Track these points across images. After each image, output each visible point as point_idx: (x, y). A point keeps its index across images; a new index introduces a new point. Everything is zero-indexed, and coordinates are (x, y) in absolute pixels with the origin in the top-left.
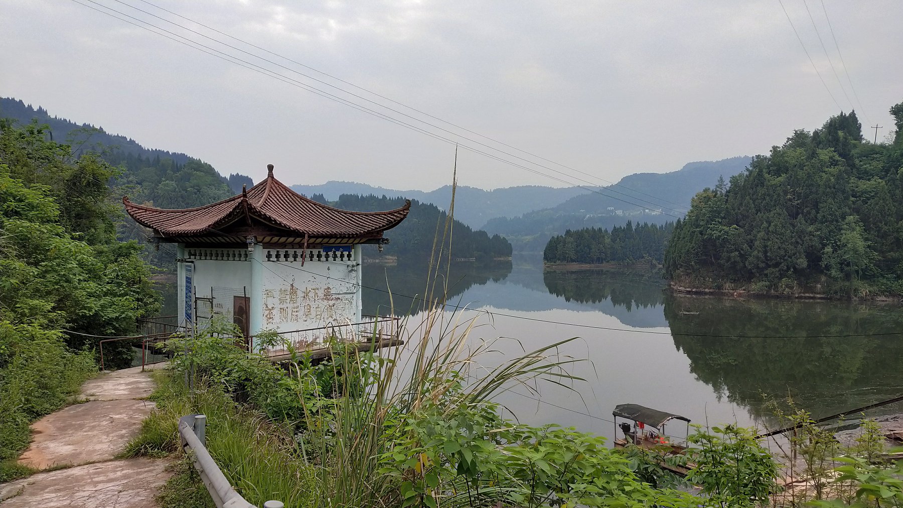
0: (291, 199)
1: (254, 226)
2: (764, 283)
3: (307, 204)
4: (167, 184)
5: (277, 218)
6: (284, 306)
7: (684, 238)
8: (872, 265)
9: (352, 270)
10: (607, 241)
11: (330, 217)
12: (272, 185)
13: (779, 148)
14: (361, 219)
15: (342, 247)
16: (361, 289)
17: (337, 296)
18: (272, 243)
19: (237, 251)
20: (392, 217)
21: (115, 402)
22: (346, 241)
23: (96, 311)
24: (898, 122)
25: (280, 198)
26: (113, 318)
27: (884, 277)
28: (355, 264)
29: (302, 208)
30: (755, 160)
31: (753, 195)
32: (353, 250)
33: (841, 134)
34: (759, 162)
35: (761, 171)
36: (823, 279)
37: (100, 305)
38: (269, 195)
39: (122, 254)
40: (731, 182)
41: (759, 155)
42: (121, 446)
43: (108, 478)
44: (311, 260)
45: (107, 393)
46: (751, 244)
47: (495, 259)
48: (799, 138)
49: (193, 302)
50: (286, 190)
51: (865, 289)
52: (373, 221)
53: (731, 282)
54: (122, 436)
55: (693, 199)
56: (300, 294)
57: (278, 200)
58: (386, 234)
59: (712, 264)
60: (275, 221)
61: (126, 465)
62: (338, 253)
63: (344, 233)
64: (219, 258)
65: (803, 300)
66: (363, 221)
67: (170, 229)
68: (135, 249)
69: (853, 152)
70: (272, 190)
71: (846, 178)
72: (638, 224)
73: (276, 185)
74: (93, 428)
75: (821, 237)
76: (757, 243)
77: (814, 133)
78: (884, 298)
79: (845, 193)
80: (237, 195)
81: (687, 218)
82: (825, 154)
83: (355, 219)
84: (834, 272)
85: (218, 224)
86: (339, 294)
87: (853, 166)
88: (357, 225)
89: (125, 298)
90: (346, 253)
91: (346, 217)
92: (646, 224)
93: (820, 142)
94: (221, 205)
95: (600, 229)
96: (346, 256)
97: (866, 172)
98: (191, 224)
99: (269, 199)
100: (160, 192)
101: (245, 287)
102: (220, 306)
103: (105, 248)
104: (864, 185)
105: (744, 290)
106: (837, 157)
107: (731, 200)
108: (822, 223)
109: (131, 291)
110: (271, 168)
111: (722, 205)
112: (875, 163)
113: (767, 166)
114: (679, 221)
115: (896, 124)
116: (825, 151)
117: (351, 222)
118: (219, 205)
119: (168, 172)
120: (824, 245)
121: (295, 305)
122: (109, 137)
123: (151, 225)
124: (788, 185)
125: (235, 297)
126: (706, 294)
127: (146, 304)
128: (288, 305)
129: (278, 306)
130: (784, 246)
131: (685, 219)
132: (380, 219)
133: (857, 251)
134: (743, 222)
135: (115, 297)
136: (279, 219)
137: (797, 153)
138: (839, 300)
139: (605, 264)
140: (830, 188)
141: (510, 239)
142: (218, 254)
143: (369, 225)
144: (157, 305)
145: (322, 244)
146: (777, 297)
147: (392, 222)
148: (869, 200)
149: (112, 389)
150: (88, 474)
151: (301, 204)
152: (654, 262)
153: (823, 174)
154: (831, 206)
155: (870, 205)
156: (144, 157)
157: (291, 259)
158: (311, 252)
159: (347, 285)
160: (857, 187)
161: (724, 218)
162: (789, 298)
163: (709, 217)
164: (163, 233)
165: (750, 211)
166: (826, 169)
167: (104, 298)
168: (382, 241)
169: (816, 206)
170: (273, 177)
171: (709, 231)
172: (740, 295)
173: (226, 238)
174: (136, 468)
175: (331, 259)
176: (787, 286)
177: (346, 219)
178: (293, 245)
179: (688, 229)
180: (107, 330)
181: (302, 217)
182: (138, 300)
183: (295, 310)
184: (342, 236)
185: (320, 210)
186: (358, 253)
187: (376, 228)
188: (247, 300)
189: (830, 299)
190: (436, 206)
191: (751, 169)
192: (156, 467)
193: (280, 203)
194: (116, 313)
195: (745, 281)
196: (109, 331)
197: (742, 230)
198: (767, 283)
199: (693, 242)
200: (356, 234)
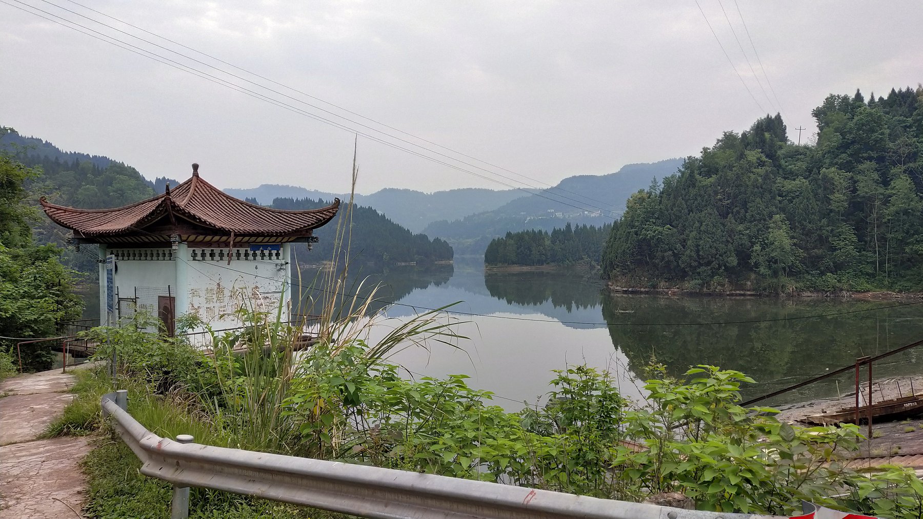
0: (217, 198)
1: (178, 225)
2: (697, 281)
3: (234, 203)
4: (88, 188)
5: (202, 216)
6: (211, 305)
7: (620, 238)
8: (798, 262)
9: (281, 269)
10: (548, 242)
11: (257, 216)
12: (197, 184)
13: (709, 149)
14: (289, 217)
15: (270, 246)
16: (290, 288)
17: (266, 295)
18: (197, 242)
19: (161, 251)
20: (321, 215)
21: (35, 396)
22: (274, 240)
23: (12, 313)
24: (820, 124)
25: (205, 197)
26: (31, 320)
27: (809, 274)
28: (283, 263)
29: (228, 207)
30: (687, 161)
31: (685, 196)
32: (282, 249)
33: (767, 135)
34: (690, 164)
35: (692, 172)
36: (753, 276)
37: (17, 307)
38: (194, 194)
39: (38, 257)
40: (664, 183)
41: (690, 157)
42: (42, 429)
43: (31, 453)
44: (238, 259)
45: (26, 389)
46: (684, 243)
47: (436, 262)
48: (729, 140)
49: (115, 303)
50: (211, 189)
51: (791, 285)
52: (301, 219)
53: (666, 282)
54: (44, 422)
55: (628, 201)
56: (227, 293)
57: (203, 199)
58: (315, 233)
59: (647, 263)
60: (200, 219)
61: (48, 443)
62: (266, 252)
63: (272, 232)
64: (143, 258)
65: (734, 297)
66: (291, 220)
67: (91, 229)
68: (53, 252)
69: (779, 153)
70: (197, 189)
71: (773, 179)
72: (577, 226)
73: (202, 185)
74: (13, 417)
75: (750, 236)
76: (689, 243)
77: (742, 135)
78: (809, 294)
79: (771, 192)
80: (160, 195)
81: (623, 219)
82: (753, 155)
83: (283, 218)
84: (762, 270)
85: (141, 223)
86: (267, 293)
87: (780, 166)
88: (285, 223)
89: (44, 299)
90: (274, 252)
91: (274, 216)
92: (585, 226)
93: (748, 144)
94: (144, 205)
95: (540, 232)
96: (274, 255)
97: (791, 173)
98: (113, 224)
99: (194, 198)
100: (80, 197)
101: (169, 286)
102: (143, 306)
103: (21, 251)
104: (789, 185)
105: (678, 288)
106: (764, 158)
107: (664, 201)
108: (751, 222)
109: (50, 293)
110: (196, 167)
111: (656, 205)
112: (799, 164)
113: (699, 167)
114: (615, 222)
115: (818, 126)
116: (753, 153)
117: (279, 221)
118: (142, 204)
119: (88, 176)
120: (753, 244)
121: (222, 304)
122: (22, 139)
123: (71, 226)
124: (719, 186)
125: (159, 297)
126: (641, 293)
127: (66, 307)
128: (215, 304)
129: (205, 305)
130: (715, 245)
131: (621, 220)
132: (309, 217)
133: (783, 249)
134: (675, 222)
135: (33, 299)
136: (204, 218)
137: (726, 155)
138: (767, 296)
139: (545, 266)
140: (758, 188)
141: (452, 242)
142: (141, 254)
143: (297, 223)
144: (78, 308)
145: (249, 243)
146: (710, 295)
147: (321, 220)
148: (794, 199)
149: (31, 385)
150: (11, 451)
151: (228, 203)
152: (593, 263)
153: (751, 175)
154: (759, 205)
155: (795, 204)
156: (61, 161)
157: (217, 257)
158: (238, 251)
159: (276, 284)
160: (783, 187)
161: (658, 218)
162: (720, 295)
163: (644, 218)
164: (84, 233)
165: (683, 211)
166: (754, 170)
167: (21, 300)
168: (312, 240)
169: (745, 204)
170: (198, 176)
171: (644, 232)
172: (674, 294)
173: (149, 238)
174: (59, 445)
175: (259, 258)
176: (719, 284)
177: (274, 217)
178: (218, 244)
179: (624, 230)
180: (25, 332)
181: (228, 216)
182: (57, 302)
183: (223, 309)
184: (270, 235)
185: (247, 209)
186: (288, 252)
187: (305, 226)
188: (172, 300)
189: (760, 295)
190: (375, 210)
191: (683, 170)
192: (79, 443)
193: (205, 201)
194: (34, 315)
195: (679, 279)
196: (27, 334)
197: (675, 230)
198: (700, 281)
199: (629, 242)
200: (284, 232)
